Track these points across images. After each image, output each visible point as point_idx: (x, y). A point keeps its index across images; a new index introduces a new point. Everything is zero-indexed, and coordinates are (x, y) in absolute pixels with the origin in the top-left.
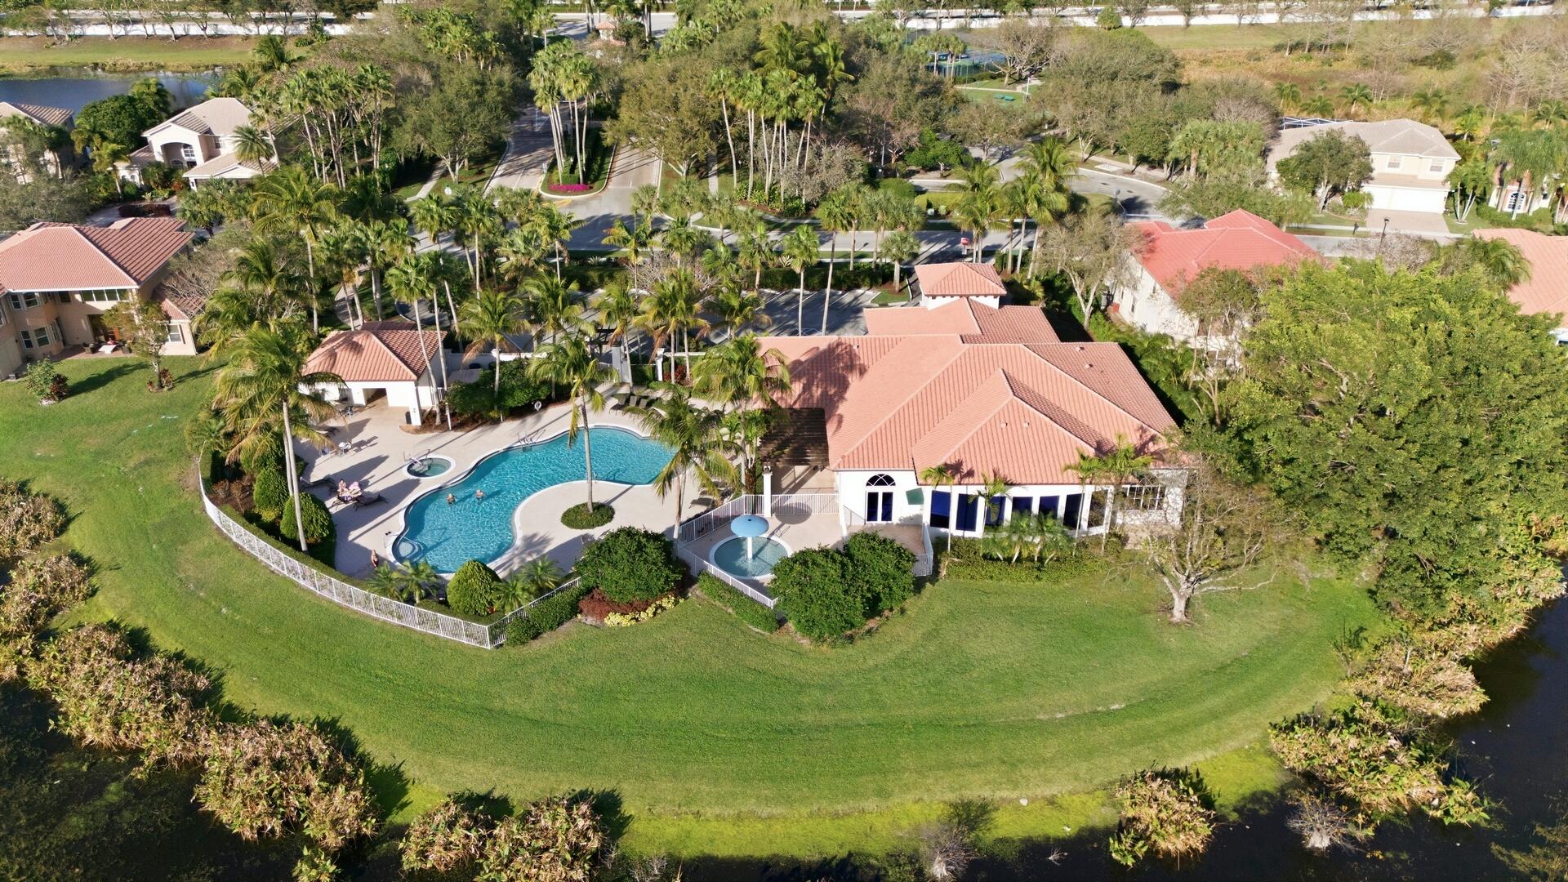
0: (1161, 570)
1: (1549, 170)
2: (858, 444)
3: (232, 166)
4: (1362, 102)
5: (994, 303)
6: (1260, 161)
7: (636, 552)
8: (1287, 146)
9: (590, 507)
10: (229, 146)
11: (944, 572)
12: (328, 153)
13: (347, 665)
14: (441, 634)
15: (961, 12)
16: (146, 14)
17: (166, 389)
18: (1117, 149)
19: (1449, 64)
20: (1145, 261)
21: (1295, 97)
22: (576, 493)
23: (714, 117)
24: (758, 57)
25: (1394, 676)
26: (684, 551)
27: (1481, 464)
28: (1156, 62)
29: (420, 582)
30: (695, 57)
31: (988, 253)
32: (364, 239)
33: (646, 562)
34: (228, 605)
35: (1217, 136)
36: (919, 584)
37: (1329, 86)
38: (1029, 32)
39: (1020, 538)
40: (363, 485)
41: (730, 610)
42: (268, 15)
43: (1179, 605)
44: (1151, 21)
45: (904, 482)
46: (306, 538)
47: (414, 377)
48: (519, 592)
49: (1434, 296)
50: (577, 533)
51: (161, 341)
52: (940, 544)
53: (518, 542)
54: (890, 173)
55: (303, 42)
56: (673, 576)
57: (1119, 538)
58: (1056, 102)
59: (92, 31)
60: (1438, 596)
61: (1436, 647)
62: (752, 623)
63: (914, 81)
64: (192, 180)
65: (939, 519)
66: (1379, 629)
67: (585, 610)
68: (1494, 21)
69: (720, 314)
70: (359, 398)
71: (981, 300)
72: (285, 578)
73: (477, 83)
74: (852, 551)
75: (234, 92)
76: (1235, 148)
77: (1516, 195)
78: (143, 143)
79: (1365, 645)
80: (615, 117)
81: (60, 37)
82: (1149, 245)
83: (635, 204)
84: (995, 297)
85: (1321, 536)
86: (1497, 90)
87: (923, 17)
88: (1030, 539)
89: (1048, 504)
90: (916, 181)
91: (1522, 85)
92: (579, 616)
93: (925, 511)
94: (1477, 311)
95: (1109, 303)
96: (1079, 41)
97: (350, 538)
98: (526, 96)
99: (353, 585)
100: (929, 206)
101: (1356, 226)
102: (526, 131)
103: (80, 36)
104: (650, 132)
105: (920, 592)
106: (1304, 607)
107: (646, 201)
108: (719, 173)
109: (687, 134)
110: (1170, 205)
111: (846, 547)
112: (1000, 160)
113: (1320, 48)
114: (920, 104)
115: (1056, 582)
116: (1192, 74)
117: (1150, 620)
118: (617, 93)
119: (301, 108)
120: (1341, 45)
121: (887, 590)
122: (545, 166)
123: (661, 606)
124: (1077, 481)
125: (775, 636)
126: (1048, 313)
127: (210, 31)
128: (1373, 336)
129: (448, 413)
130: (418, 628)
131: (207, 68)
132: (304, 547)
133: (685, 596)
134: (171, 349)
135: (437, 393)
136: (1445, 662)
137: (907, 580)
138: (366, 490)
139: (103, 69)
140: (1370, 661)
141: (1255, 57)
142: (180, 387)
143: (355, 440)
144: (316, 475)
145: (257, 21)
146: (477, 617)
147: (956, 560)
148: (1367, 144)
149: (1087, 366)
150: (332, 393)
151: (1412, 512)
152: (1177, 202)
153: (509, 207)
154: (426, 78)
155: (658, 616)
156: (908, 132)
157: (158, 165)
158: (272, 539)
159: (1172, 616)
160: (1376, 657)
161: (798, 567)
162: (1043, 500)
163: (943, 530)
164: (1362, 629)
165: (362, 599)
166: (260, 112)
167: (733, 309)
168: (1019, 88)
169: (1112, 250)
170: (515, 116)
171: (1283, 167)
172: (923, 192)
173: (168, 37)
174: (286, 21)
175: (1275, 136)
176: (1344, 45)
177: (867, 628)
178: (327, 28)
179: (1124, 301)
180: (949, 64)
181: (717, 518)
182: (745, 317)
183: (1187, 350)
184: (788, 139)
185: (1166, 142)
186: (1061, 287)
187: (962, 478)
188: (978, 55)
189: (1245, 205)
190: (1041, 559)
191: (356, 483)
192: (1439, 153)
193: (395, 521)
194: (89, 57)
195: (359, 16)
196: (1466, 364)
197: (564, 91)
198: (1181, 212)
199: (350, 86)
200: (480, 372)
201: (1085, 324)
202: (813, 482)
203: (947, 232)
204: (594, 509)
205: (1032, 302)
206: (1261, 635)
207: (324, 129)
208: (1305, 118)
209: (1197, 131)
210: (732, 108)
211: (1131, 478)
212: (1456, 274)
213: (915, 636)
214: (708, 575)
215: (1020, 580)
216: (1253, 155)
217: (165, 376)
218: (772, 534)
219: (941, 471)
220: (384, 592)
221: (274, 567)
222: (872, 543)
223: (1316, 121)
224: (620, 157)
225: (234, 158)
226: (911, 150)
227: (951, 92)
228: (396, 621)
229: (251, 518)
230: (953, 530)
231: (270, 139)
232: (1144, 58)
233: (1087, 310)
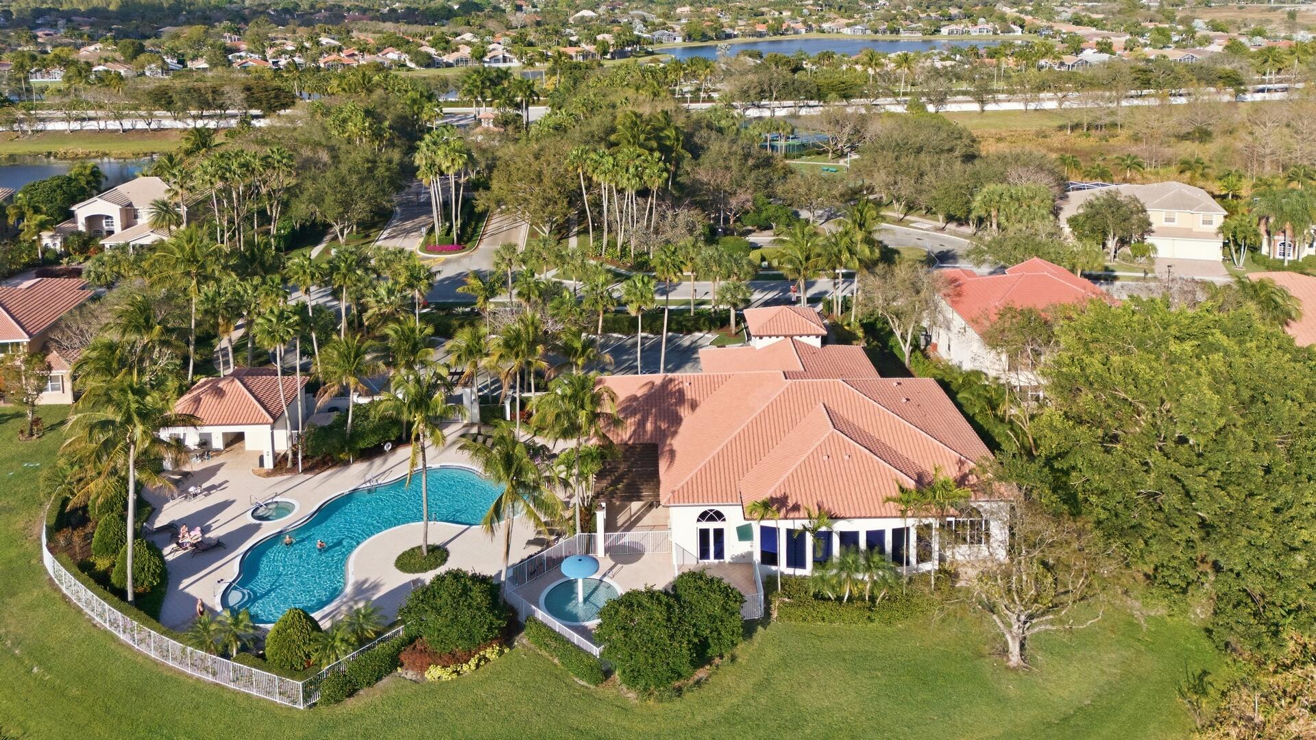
0: (992, 609)
1: (1306, 222)
2: (688, 478)
3: (144, 234)
4: (1135, 168)
5: (817, 342)
6: (1052, 217)
7: (461, 595)
8: (1074, 204)
9: (424, 550)
10: (145, 217)
11: (775, 614)
12: (231, 221)
13: (150, 731)
14: (254, 693)
15: (791, 103)
16: (100, 113)
17: (34, 437)
18: (929, 210)
19: (1208, 138)
20: (954, 304)
21: (1076, 165)
22: (410, 535)
23: (573, 187)
24: (613, 138)
25: (1246, 726)
26: (512, 595)
27: (1286, 492)
28: (956, 139)
29: (239, 633)
30: (559, 138)
31: (813, 301)
32: (242, 293)
33: (470, 606)
34: (40, 664)
35: (1011, 197)
36: (749, 628)
37: (1108, 157)
38: (847, 117)
39: (848, 576)
40: (205, 531)
41: (556, 661)
42: (205, 113)
43: (1014, 648)
44: (951, 108)
45: (733, 518)
46: (134, 586)
47: (271, 420)
48: (338, 643)
49: (1214, 331)
50: (409, 577)
51: (40, 390)
52: (770, 583)
53: (349, 589)
54: (728, 232)
55: (231, 133)
56: (497, 622)
57: (948, 575)
58: (871, 171)
59: (50, 126)
60: (1276, 634)
61: (1284, 692)
62: (577, 675)
63: (746, 157)
64: (107, 246)
65: (769, 557)
66: (1223, 672)
67: (406, 662)
68: (1240, 104)
69: (563, 356)
70: (218, 443)
71: (804, 339)
72: (106, 632)
73: (368, 161)
74: (679, 591)
75: (159, 172)
76: (1029, 206)
77: (1284, 244)
78: (70, 216)
79: (1211, 690)
80: (487, 188)
81: (24, 132)
82: (956, 289)
83: (496, 259)
84: (817, 337)
85: (1149, 569)
86: (1253, 157)
87: (759, 107)
88: (860, 576)
89: (875, 538)
90: (752, 238)
91: (1273, 153)
92: (399, 669)
93: (754, 547)
94: (1254, 344)
95: (928, 342)
96: (889, 123)
97: (181, 587)
98: (409, 171)
99: (174, 639)
100: (763, 259)
101: (1146, 273)
102: (412, 202)
103: (41, 131)
104: (517, 200)
105: (751, 637)
106: (1143, 648)
107: (507, 257)
108: (578, 233)
109: (549, 201)
110: (977, 255)
111: (674, 587)
112: (826, 220)
113: (1097, 127)
114: (753, 175)
115: (889, 623)
116: (989, 148)
117: (987, 665)
118: (490, 168)
119: (212, 183)
120: (1114, 125)
121: (715, 634)
122: (424, 230)
123: (484, 657)
124: (899, 514)
125: (600, 689)
126: (869, 352)
127: (154, 126)
128: (1160, 368)
129: (300, 457)
130: (231, 686)
131: (146, 155)
132: (130, 598)
133: (511, 646)
134: (48, 398)
135: (291, 436)
136: (1296, 710)
137: (736, 623)
138: (207, 536)
139: (55, 157)
140: (1218, 709)
141: (1042, 134)
142: (50, 434)
143: (205, 485)
144: (161, 521)
145: (195, 118)
146: (293, 672)
147: (787, 600)
148: (1142, 201)
149: (904, 400)
150: (191, 438)
151: (1226, 542)
152: (982, 252)
153: (384, 264)
154: (325, 156)
155: (481, 669)
156: (742, 198)
157: (80, 234)
158: (100, 589)
159: (1009, 660)
160: (1223, 704)
161: (622, 609)
162: (869, 534)
163: (774, 568)
164: (1205, 673)
165: (178, 653)
166: (176, 187)
167: (577, 350)
168: (842, 162)
169: (922, 295)
170: (399, 189)
171: (1073, 221)
172: (760, 247)
173: (117, 131)
174: (221, 117)
175: (1064, 197)
176: (1116, 125)
177: (696, 678)
178: (254, 122)
179: (941, 339)
180: (781, 143)
181: (550, 559)
182: (588, 358)
183: (999, 385)
184: (637, 204)
185: (968, 202)
186: (882, 329)
187: (787, 512)
188: (804, 136)
189: (1040, 254)
190: (873, 599)
191: (198, 529)
192: (1207, 209)
193: (230, 567)
194: (45, 148)
195: (282, 112)
196: (1251, 393)
197: (444, 168)
198: (984, 261)
199: (257, 164)
200: (335, 415)
201: (907, 362)
202: (647, 520)
203: (779, 282)
204: (428, 551)
205: (855, 342)
206: (1103, 680)
207: (230, 200)
208: (1087, 182)
209: (993, 193)
210: (590, 179)
211: (952, 511)
212: (1232, 311)
213: (746, 687)
214: (536, 621)
215: (852, 622)
216: (1045, 212)
217: (37, 425)
218: (604, 575)
219: (766, 505)
220: (201, 644)
221: (98, 619)
222: (700, 583)
223: (1097, 185)
224: (493, 221)
225: (147, 226)
226: (747, 212)
227: (781, 164)
228: (210, 678)
229: (85, 569)
230: (782, 567)
231: (183, 210)
232: (944, 135)
233: (906, 349)
